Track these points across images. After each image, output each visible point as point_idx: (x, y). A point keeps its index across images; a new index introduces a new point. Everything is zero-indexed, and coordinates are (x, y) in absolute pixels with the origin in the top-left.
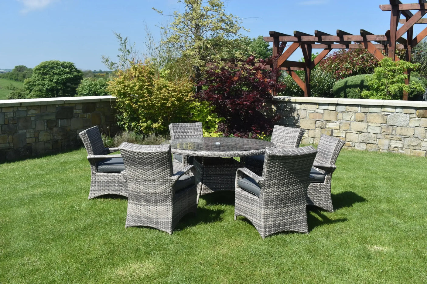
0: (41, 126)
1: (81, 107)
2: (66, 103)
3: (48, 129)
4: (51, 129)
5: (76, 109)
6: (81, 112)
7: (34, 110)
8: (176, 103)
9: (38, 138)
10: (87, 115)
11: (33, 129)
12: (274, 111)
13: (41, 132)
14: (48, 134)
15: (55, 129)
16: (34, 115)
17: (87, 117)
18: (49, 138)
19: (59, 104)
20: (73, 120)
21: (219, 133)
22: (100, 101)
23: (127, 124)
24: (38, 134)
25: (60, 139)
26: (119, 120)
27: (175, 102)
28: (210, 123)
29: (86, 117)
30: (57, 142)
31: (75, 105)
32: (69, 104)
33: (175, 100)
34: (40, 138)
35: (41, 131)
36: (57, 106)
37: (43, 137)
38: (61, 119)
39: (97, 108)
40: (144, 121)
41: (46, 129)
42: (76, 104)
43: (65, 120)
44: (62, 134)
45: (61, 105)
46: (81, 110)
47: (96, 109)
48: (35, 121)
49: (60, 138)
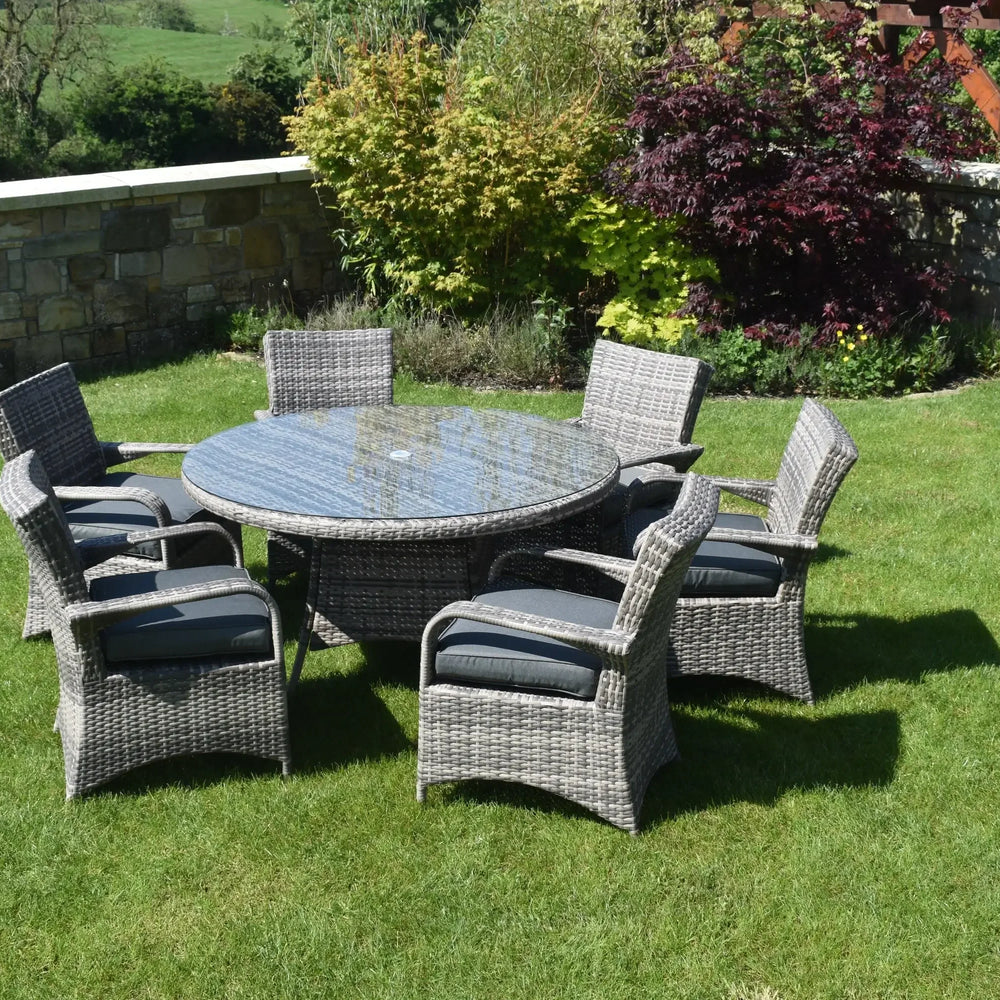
0: (44, 281)
1: (201, 204)
2: (136, 195)
3: (71, 287)
4: (85, 288)
5: (181, 216)
6: (202, 224)
7: (17, 225)
8: (514, 203)
9: (36, 320)
10: (222, 235)
11: (15, 290)
12: (954, 225)
13: (47, 301)
14: (74, 305)
15: (101, 288)
16: (18, 244)
17: (228, 241)
18: (77, 318)
19: (111, 202)
20: (170, 252)
21: (687, 322)
22: (272, 181)
23: (374, 265)
24: (37, 308)
25: (121, 320)
26: (346, 252)
27: (511, 199)
28: (657, 277)
29: (221, 239)
30: (108, 331)
31: (176, 199)
32: (152, 198)
33: (511, 195)
34: (42, 322)
35: (48, 296)
36: (106, 207)
37: (53, 316)
38: (121, 252)
39: (265, 205)
40: (417, 262)
41: (64, 288)
42: (180, 195)
43: (140, 257)
44: (128, 304)
45: (121, 204)
46: (201, 218)
47: (262, 211)
48: (23, 265)
49: (119, 317)
